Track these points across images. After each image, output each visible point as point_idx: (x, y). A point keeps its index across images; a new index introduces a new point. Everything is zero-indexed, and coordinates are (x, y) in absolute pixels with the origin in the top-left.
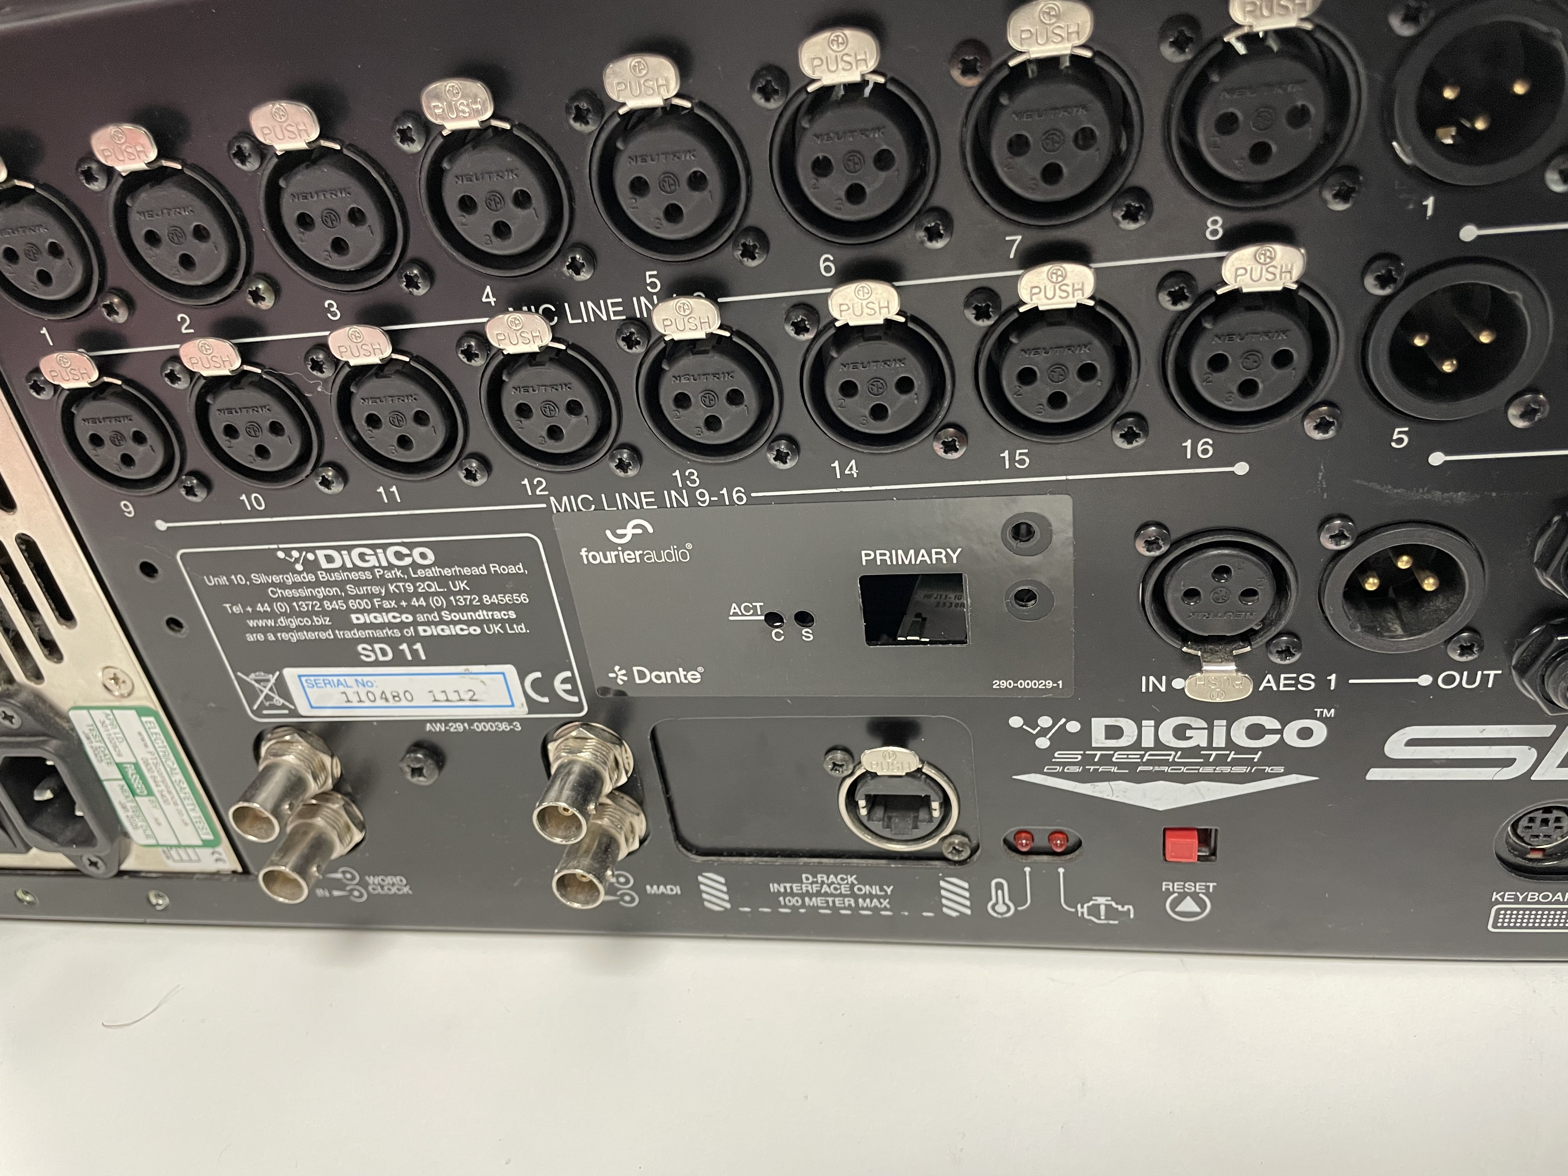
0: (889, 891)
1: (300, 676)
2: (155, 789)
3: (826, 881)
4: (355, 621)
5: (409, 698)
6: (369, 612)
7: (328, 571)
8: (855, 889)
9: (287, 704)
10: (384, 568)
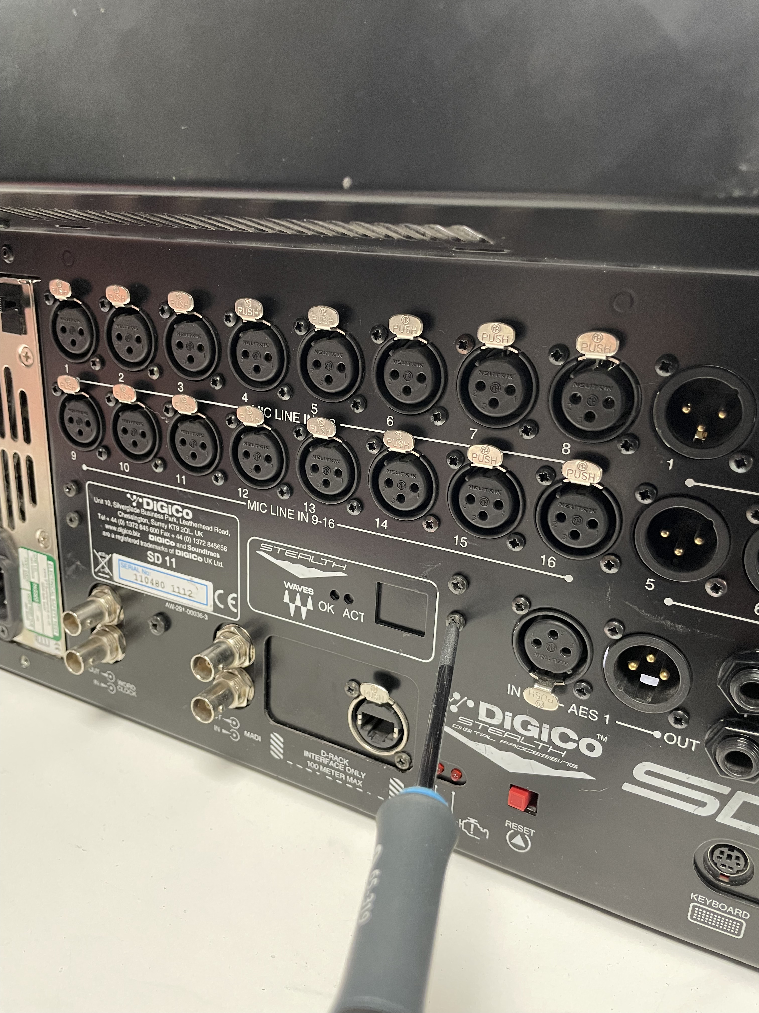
0: (363, 775)
1: (120, 560)
2: (42, 601)
3: (332, 759)
4: (150, 539)
5: (163, 586)
6: (157, 535)
7: (146, 510)
8: (347, 769)
9: (110, 573)
10: (169, 515)
